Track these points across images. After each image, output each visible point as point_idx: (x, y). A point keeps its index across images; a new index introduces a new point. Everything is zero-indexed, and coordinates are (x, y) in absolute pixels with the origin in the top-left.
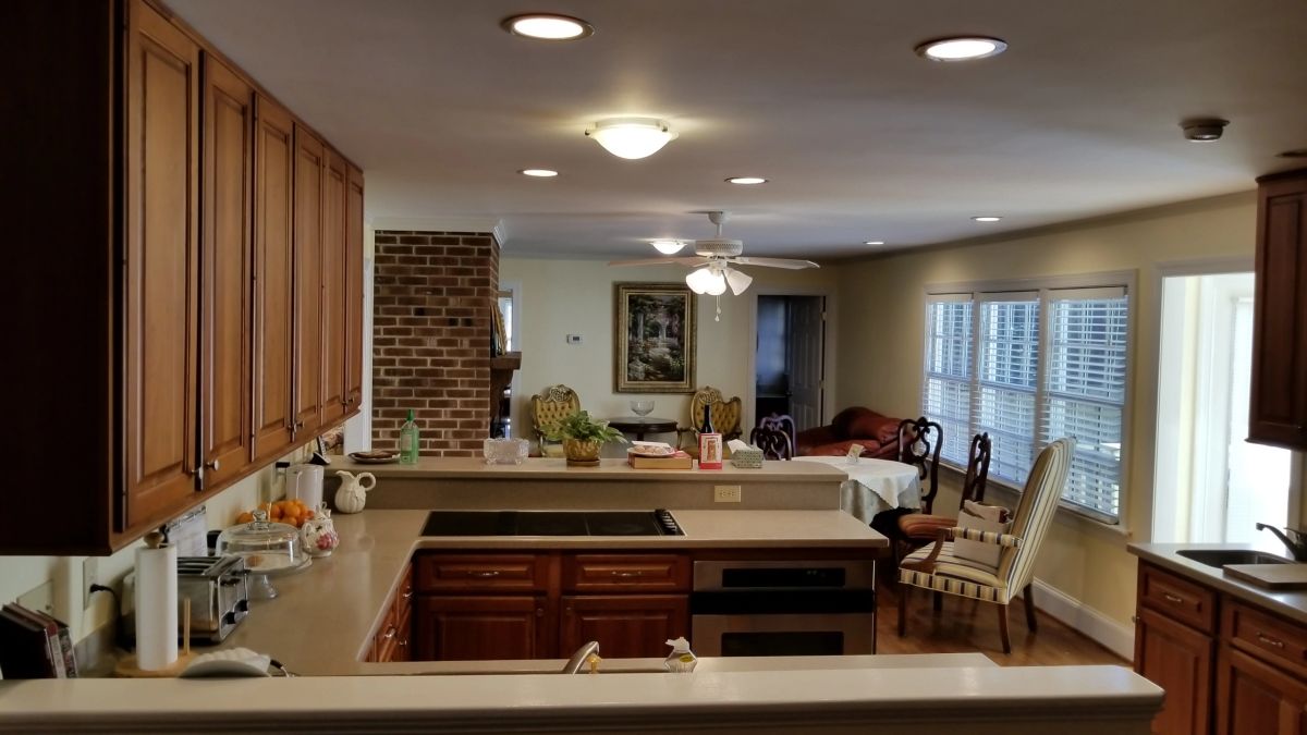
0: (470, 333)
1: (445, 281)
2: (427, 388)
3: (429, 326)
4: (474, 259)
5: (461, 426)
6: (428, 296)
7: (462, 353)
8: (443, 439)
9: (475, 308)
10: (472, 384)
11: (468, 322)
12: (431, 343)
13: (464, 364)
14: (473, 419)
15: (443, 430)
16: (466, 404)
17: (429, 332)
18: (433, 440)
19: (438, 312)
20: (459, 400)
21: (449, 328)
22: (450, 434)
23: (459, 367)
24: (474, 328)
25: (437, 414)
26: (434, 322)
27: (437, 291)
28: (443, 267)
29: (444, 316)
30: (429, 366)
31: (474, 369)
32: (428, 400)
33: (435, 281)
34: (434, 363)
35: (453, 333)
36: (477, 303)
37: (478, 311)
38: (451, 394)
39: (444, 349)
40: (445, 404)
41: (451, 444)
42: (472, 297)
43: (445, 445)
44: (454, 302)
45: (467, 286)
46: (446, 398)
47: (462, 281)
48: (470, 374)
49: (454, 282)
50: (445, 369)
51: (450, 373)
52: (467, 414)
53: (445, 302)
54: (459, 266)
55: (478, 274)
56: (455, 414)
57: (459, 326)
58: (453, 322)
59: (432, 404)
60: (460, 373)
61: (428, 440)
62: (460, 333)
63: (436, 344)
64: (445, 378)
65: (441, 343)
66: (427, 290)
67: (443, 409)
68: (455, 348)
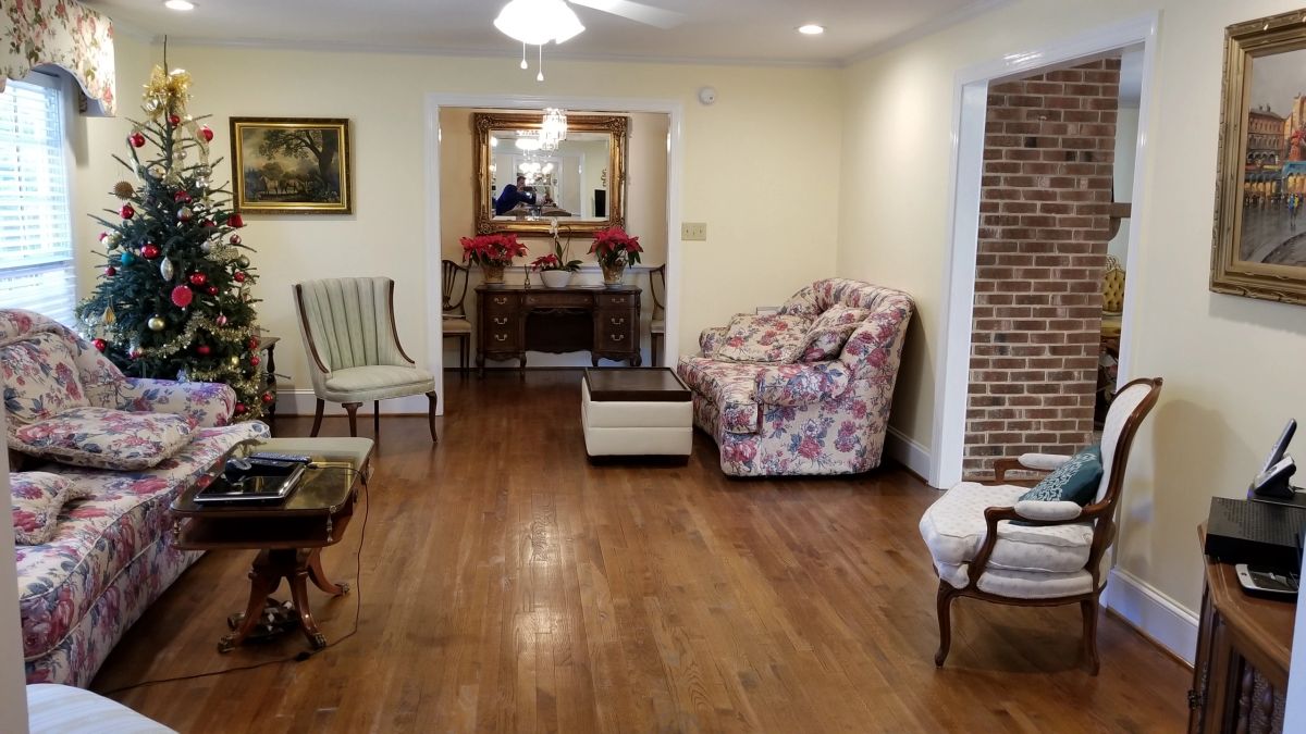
0: (1089, 170)
1: (1065, 103)
2: (1035, 241)
3: (1041, 161)
4: (1101, 74)
5: (1073, 289)
6: (1042, 122)
7: (1079, 196)
8: (1049, 306)
9: (1097, 138)
10: (1088, 235)
11: (1089, 157)
12: (1043, 183)
13: (1081, 210)
14: (1087, 280)
15: (1051, 294)
16: (1080, 261)
17: (1040, 169)
18: (1038, 306)
19: (1054, 143)
20: (1071, 256)
21: (1064, 163)
22: (1058, 299)
23: (1073, 215)
24: (1096, 164)
25: (1044, 274)
26: (1048, 155)
27: (1052, 116)
28: (1062, 83)
29: (1060, 148)
30: (1038, 213)
31: (1092, 217)
32: (1034, 255)
33: (1054, 102)
34: (1046, 209)
35: (1071, 170)
36: (1099, 131)
37: (1102, 142)
38: (1063, 248)
39: (1058, 190)
40: (1055, 261)
41: (1059, 311)
42: (1095, 123)
43: (1051, 312)
44: (1072, 130)
45: (1089, 109)
46: (1056, 254)
47: (1085, 103)
48: (1084, 223)
49: (1073, 104)
50: (1058, 216)
51: (1062, 222)
52: (1080, 274)
53: (1062, 130)
54: (1082, 83)
55: (1104, 94)
56: (1066, 274)
57: (1077, 162)
58: (1070, 156)
59: (1040, 261)
60: (1074, 222)
61: (1032, 306)
62: (1077, 170)
63: (1048, 182)
64: (1057, 228)
65: (1055, 183)
66: (1039, 113)
67: (1052, 268)
68: (1071, 190)
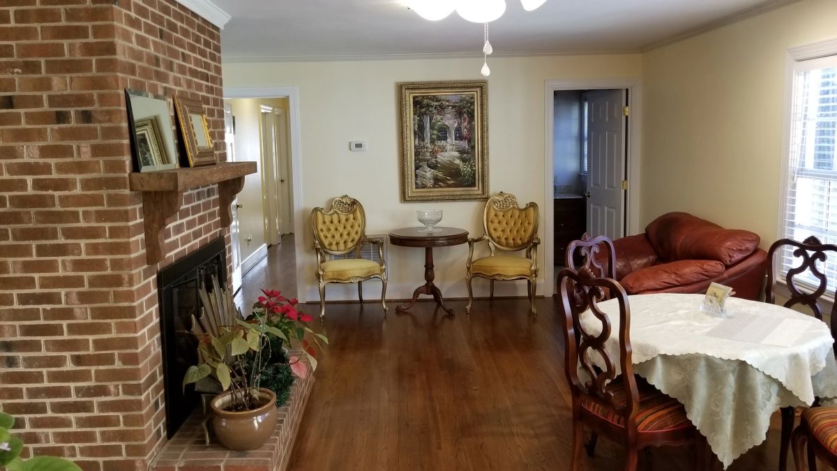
0: (91, 134)
1: (43, 50)
2: (31, 225)
3: (24, 125)
4: (87, 10)
5: (91, 284)
6: (17, 76)
7: (81, 167)
8: (63, 305)
9: (95, 93)
10: (101, 216)
11: (87, 117)
12: (30, 153)
13: (86, 184)
14: (109, 272)
15: (63, 292)
16: (94, 249)
17: (24, 136)
18: (48, 307)
19: (37, 102)
20: (83, 243)
21: (56, 127)
22: (74, 297)
23: (78, 191)
24: (98, 126)
25: (51, 266)
26: (31, 118)
27: (31, 67)
28: (38, 26)
29: (46, 107)
30: (30, 191)
31: (104, 193)
32: (34, 244)
33: (26, 51)
34: (38, 185)
35: (64, 134)
36: (96, 83)
37: (101, 97)
38: (69, 233)
39: (52, 161)
40: (61, 250)
41: (77, 312)
42: (89, 74)
43: (67, 314)
44: (61, 84)
45: (78, 56)
46: (61, 240)
47: (70, 48)
48: (96, 201)
49: (58, 50)
50: (57, 194)
51: (64, 200)
52: (99, 265)
53: (45, 85)
54: (63, 23)
55: (95, 36)
56: (79, 265)
57: (73, 123)
58: (61, 117)
59: (41, 250)
60: (79, 201)
61: (41, 307)
62: (74, 134)
63: (36, 152)
64: (58, 208)
65: (45, 152)
66: (12, 65)
67: (60, 259)
68: (69, 160)
